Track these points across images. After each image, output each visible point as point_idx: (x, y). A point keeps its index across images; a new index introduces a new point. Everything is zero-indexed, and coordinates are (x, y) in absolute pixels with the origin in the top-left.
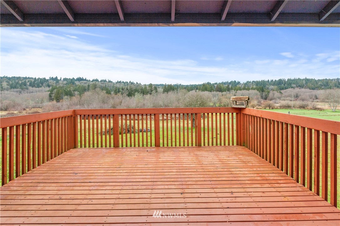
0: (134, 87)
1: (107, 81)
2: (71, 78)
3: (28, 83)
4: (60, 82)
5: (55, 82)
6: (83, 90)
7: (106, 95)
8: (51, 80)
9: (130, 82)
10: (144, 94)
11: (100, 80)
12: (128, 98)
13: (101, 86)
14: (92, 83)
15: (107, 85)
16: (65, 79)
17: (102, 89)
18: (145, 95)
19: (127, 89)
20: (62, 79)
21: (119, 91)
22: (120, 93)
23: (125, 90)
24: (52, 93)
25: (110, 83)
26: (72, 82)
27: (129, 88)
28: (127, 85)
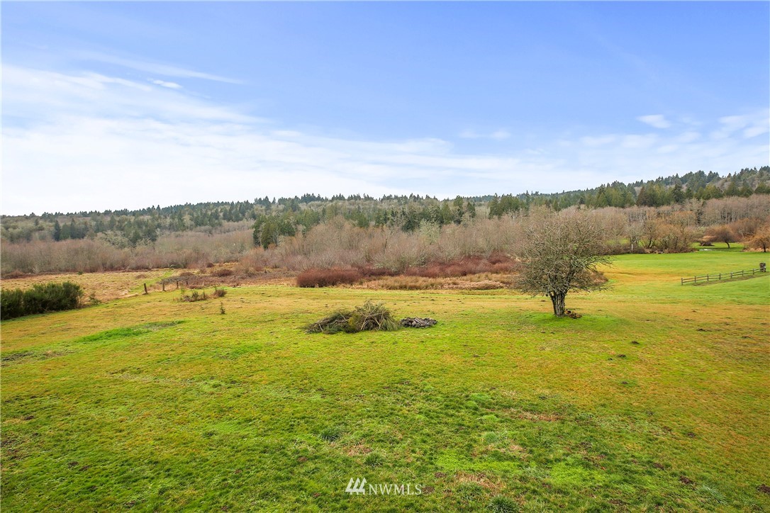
0: (419, 208)
1: (362, 197)
2: (293, 197)
3: (221, 214)
4: (273, 207)
5: (264, 208)
6: (316, 220)
7: (357, 229)
8: (258, 205)
9: (411, 195)
10: (442, 222)
11: (346, 198)
12: (404, 235)
13: (350, 210)
14: (330, 204)
15: (361, 207)
16: (282, 201)
17: (350, 216)
18: (446, 224)
19: (404, 213)
20: (277, 201)
21: (386, 219)
22: (388, 223)
23: (399, 216)
24: (259, 231)
25: (367, 202)
26: (291, 204)
27: (407, 210)
28: (406, 203)
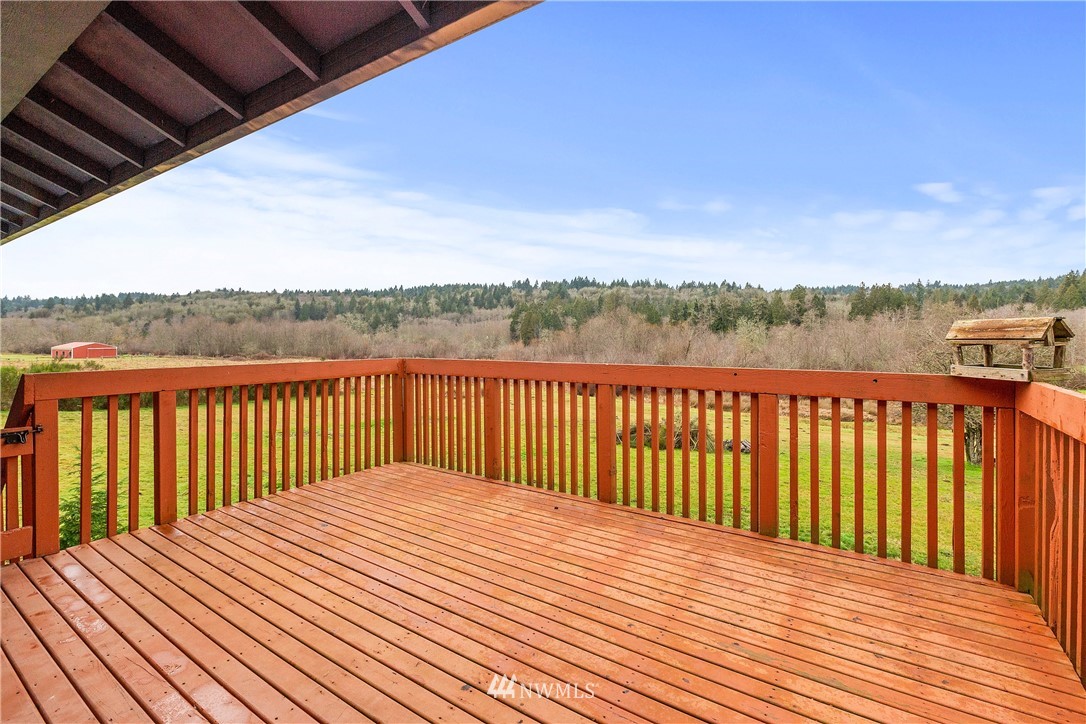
0: (734, 301)
1: (652, 283)
2: (560, 281)
3: (472, 299)
4: (535, 292)
5: (523, 293)
6: (590, 311)
7: (645, 326)
8: (517, 289)
9: (723, 284)
10: (771, 322)
11: (631, 284)
12: (714, 337)
13: (635, 299)
14: (609, 291)
15: (651, 297)
16: (546, 285)
17: (636, 307)
18: (777, 325)
19: (713, 308)
20: (539, 285)
21: (686, 316)
22: (689, 319)
23: (705, 310)
24: (517, 323)
25: (660, 290)
26: (559, 291)
27: (717, 304)
28: (715, 293)
